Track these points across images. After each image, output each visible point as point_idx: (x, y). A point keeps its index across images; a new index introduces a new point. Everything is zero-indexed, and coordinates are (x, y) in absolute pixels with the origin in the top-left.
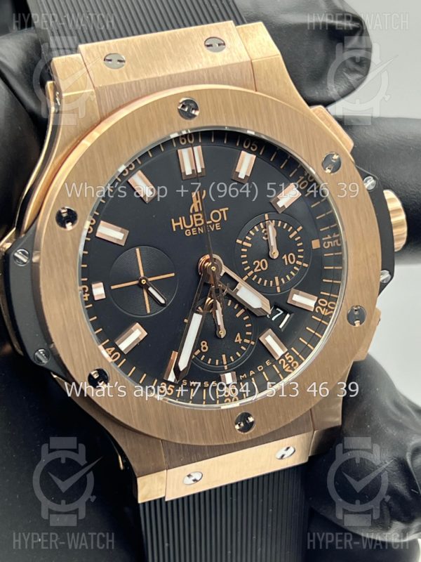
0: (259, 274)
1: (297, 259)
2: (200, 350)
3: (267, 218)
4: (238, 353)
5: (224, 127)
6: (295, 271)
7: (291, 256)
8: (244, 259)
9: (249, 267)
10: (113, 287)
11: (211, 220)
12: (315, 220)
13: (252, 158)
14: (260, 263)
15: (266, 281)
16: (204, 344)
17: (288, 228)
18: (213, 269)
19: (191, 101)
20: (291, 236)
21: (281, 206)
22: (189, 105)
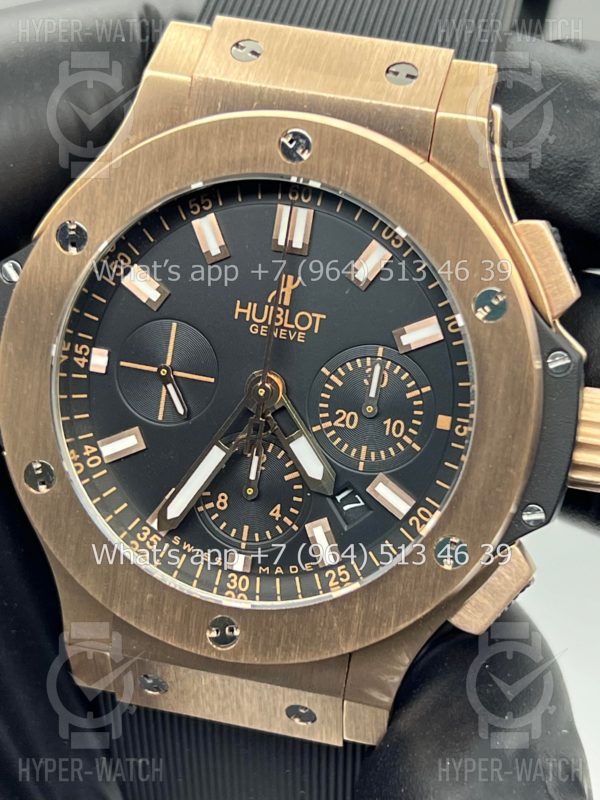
0: (340, 431)
1: (407, 433)
2: (215, 504)
3: (380, 354)
6: (396, 449)
7: (399, 426)
8: (324, 401)
9: (327, 415)
10: (122, 364)
11: (294, 324)
12: (456, 386)
13: (384, 257)
14: (347, 416)
15: (346, 446)
16: (224, 498)
17: (407, 381)
18: (262, 392)
19: (303, 137)
20: (409, 395)
21: (404, 343)
22: (297, 141)
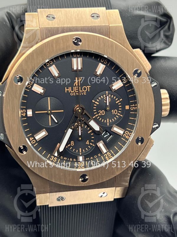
0: (101, 116)
1: (118, 112)
2: (70, 145)
3: (107, 93)
4: (86, 149)
5: (92, 51)
6: (116, 118)
7: (116, 111)
8: (95, 109)
9: (96, 113)
10: (36, 112)
11: (82, 90)
12: (128, 97)
13: (103, 67)
14: (101, 112)
15: (103, 120)
16: (72, 142)
17: (116, 99)
18: (80, 111)
19: (79, 38)
20: (117, 102)
21: (113, 89)
22: (77, 40)
